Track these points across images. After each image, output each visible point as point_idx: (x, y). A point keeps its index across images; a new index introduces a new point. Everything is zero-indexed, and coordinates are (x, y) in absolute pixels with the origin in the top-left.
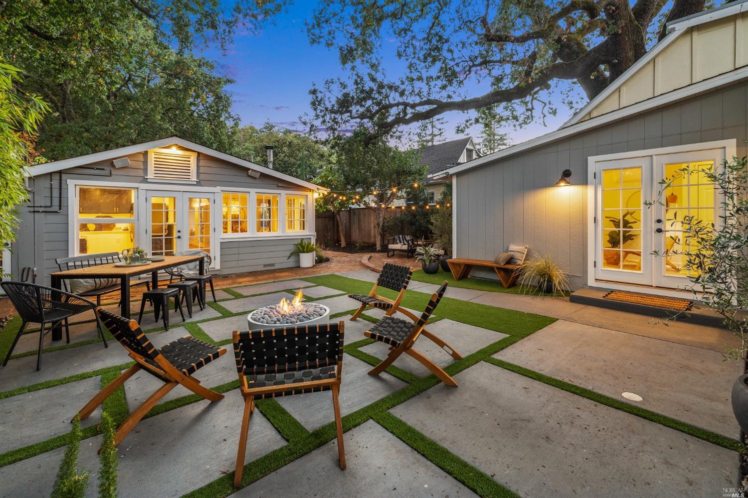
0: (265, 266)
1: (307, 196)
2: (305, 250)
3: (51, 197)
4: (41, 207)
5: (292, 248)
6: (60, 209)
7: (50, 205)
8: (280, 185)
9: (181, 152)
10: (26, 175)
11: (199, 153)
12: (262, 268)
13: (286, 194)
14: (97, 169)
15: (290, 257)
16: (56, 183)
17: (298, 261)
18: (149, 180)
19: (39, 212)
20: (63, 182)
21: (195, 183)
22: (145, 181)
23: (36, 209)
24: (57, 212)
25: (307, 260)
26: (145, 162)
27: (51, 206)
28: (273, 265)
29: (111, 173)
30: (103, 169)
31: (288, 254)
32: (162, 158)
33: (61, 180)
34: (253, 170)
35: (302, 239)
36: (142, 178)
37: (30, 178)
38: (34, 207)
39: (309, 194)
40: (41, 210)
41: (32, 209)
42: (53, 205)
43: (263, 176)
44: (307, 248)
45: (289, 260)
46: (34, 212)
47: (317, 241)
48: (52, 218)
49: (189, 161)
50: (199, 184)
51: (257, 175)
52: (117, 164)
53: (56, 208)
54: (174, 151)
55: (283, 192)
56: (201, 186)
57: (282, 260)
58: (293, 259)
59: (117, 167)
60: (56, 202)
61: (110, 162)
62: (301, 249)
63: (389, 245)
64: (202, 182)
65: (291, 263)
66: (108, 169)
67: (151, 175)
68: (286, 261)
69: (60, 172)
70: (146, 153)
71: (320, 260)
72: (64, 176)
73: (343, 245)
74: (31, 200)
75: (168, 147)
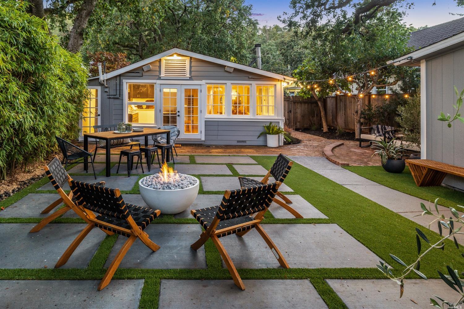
0: (238, 142)
1: (275, 85)
3: (116, 90)
4: (112, 95)
5: (261, 129)
6: (120, 97)
7: (116, 94)
8: (250, 77)
9: (180, 58)
11: (191, 58)
12: (236, 143)
13: (256, 84)
14: (136, 73)
15: (259, 137)
16: (118, 82)
17: (266, 141)
18: (162, 78)
19: (111, 98)
20: (121, 81)
21: (189, 78)
22: (160, 78)
23: (110, 97)
24: (118, 98)
26: (160, 67)
28: (245, 141)
29: (143, 74)
30: (139, 73)
31: (258, 134)
32: (170, 63)
34: (228, 67)
35: (271, 123)
36: (158, 77)
38: (109, 95)
39: (278, 84)
40: (112, 97)
41: (109, 97)
43: (236, 70)
44: (273, 130)
45: (259, 139)
46: (109, 98)
48: (117, 102)
49: (185, 63)
50: (191, 79)
51: (232, 70)
52: (145, 69)
53: (118, 96)
54: (175, 57)
55: (254, 83)
56: (192, 80)
57: (253, 139)
58: (262, 139)
59: (145, 71)
60: (118, 93)
61: (141, 68)
63: (362, 135)
64: (193, 77)
65: (260, 142)
66: (141, 72)
67: (163, 75)
68: (256, 139)
69: (120, 76)
70: (160, 61)
71: (289, 142)
72: (121, 78)
73: (325, 129)
74: (108, 92)
75: (172, 55)
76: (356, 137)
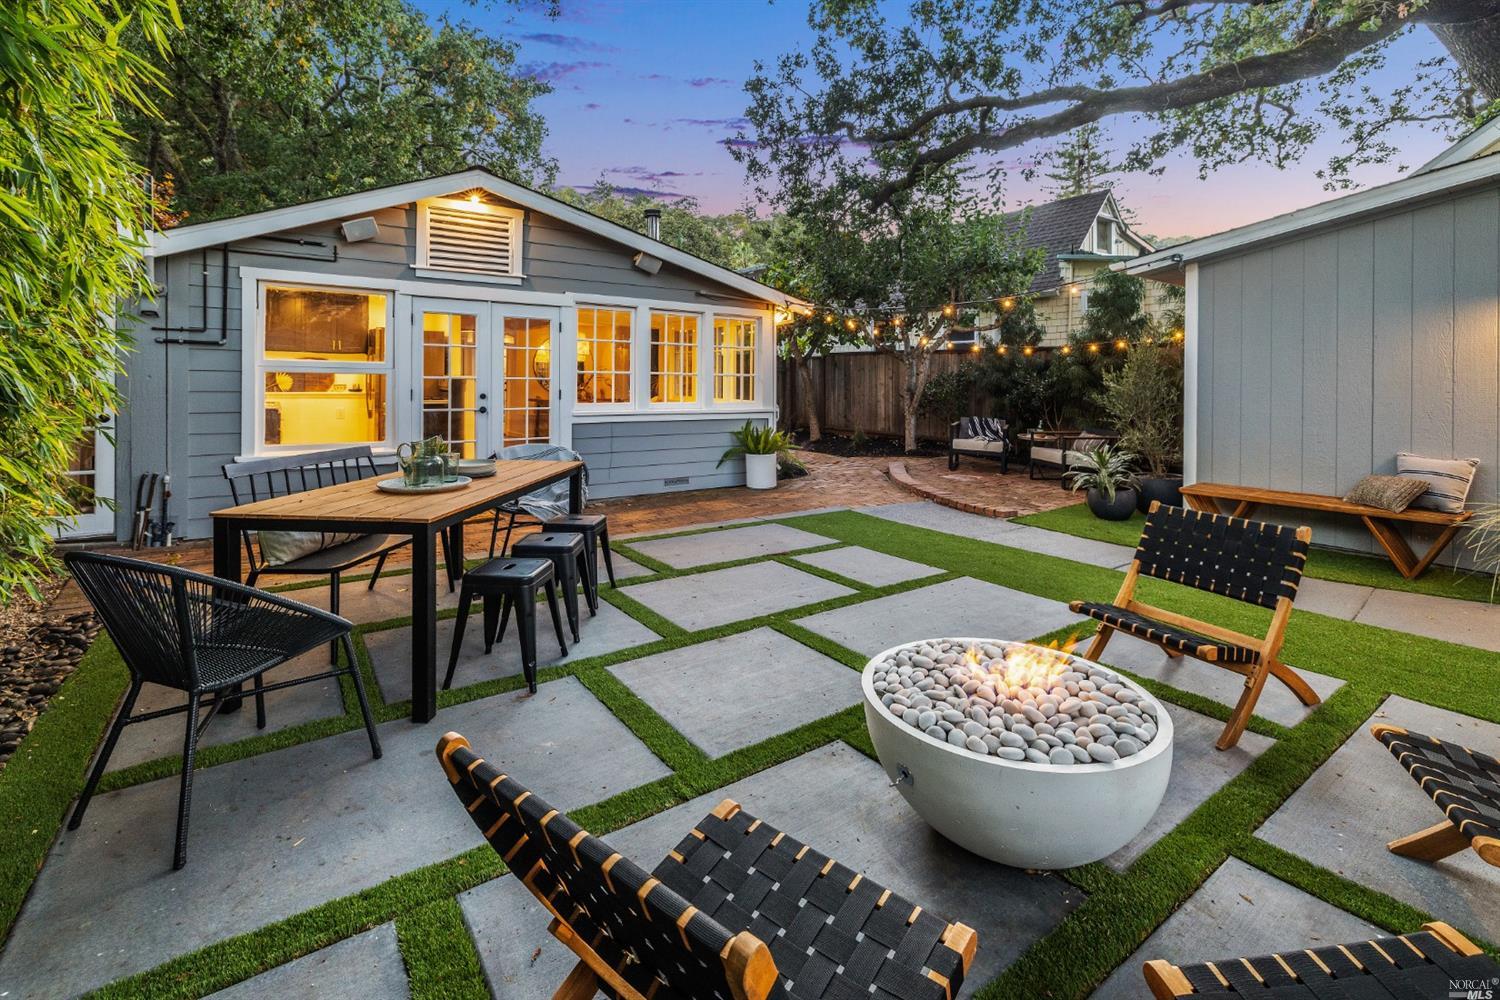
0: (668, 482)
1: (760, 319)
2: (761, 446)
3: (205, 308)
4: (182, 330)
5: (726, 442)
6: (224, 336)
7: (200, 325)
8: (703, 292)
9: (487, 209)
10: (152, 253)
11: (529, 213)
12: (660, 488)
13: (715, 314)
14: (307, 243)
15: (721, 462)
16: (214, 274)
17: (743, 473)
18: (419, 274)
19: (176, 342)
20: (231, 273)
21: (519, 282)
22: (410, 274)
23: (172, 336)
24: (216, 344)
25: (762, 471)
26: (411, 231)
27: (204, 329)
28: (685, 480)
29: (335, 253)
30: (319, 245)
31: (719, 454)
32: (447, 223)
33: (225, 267)
34: (646, 254)
35: (749, 422)
36: (403, 268)
37: (158, 260)
38: (167, 330)
39: (765, 314)
40: (181, 337)
41: (162, 336)
42: (209, 326)
43: (669, 269)
44: (766, 442)
45: (719, 471)
46: (167, 342)
47: (780, 425)
48: (206, 358)
49: (507, 231)
50: (526, 284)
51: (656, 267)
52: (351, 231)
53: (214, 334)
54: (475, 205)
55: (710, 309)
56: (532, 289)
57: (709, 473)
58: (730, 467)
59: (349, 239)
60: (214, 320)
61: (335, 227)
62: (752, 445)
63: (955, 441)
64: (532, 279)
65: (724, 477)
66: (330, 243)
67: (422, 262)
68: (715, 472)
69: (225, 249)
70: (412, 209)
71: (788, 473)
72: (233, 259)
73: (815, 435)
74: (161, 314)
75: (462, 196)
76: (907, 448)
